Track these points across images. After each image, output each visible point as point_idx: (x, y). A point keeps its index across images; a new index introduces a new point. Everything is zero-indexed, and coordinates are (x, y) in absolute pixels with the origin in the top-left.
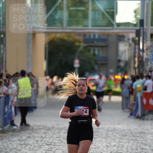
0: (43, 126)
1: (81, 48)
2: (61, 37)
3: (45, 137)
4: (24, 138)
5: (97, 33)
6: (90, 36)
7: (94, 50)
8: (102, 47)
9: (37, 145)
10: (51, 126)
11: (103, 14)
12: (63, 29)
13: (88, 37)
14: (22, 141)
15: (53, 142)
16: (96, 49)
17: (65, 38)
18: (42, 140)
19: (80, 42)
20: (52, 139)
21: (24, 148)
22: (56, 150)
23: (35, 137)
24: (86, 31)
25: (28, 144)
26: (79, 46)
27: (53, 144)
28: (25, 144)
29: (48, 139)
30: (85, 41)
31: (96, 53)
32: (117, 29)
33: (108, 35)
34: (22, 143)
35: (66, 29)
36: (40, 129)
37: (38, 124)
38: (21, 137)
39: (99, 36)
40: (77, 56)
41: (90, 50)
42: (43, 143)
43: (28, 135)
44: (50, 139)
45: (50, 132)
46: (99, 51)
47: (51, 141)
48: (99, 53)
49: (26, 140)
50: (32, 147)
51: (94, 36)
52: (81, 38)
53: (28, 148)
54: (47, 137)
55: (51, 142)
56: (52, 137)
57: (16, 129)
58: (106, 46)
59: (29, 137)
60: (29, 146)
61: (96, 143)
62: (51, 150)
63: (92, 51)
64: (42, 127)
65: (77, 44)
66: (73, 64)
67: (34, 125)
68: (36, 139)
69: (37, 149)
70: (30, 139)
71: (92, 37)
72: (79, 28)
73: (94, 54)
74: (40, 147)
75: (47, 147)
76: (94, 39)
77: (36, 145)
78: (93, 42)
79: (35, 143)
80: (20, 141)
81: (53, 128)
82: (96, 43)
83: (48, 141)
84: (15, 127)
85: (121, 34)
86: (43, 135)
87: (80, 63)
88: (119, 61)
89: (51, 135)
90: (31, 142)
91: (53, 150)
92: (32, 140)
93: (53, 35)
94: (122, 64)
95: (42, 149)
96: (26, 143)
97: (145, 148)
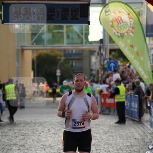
0: (24, 121)
1: (62, 61)
2: (46, 53)
3: (23, 129)
4: (6, 130)
5: (71, 49)
6: (69, 51)
7: (72, 62)
8: (78, 59)
9: (15, 136)
10: (30, 121)
11: (78, 35)
12: (44, 46)
13: (67, 52)
14: (4, 133)
15: (27, 134)
16: (74, 61)
17: (50, 54)
18: (19, 132)
19: (61, 56)
20: (27, 131)
21: (4, 138)
22: (28, 139)
23: (15, 130)
24: (62, 48)
25: (8, 135)
26: (60, 59)
27: (27, 135)
28: (5, 135)
29: (24, 131)
30: (65, 55)
31: (74, 64)
32: (85, 46)
33: (83, 50)
34: (4, 134)
35: (47, 46)
36: (21, 123)
37: (21, 119)
38: (5, 130)
39: (76, 51)
40: (58, 67)
41: (69, 62)
42: (19, 134)
43: (10, 128)
44: (25, 131)
45: (27, 126)
46: (76, 62)
47: (26, 132)
48: (76, 65)
49: (7, 132)
50: (10, 137)
51: (72, 51)
52: (62, 53)
53: (7, 138)
54: (24, 129)
55: (25, 134)
56: (27, 129)
57: (2, 124)
58: (82, 59)
59: (10, 130)
60: (8, 137)
61: (60, 133)
62: (24, 140)
63: (71, 63)
64: (22, 122)
65: (59, 58)
66: (55, 73)
67: (17, 121)
68: (15, 131)
69: (14, 139)
70: (10, 131)
71: (70, 52)
72: (57, 46)
73: (72, 65)
74: (16, 137)
75: (21, 137)
76: (72, 54)
77: (13, 136)
78: (71, 56)
79: (14, 134)
80: (2, 133)
81: (31, 122)
82: (73, 57)
83: (23, 133)
84: (2, 123)
85: (93, 50)
86: (22, 128)
87: (61, 73)
88: (92, 70)
89: (28, 128)
90: (10, 134)
91: (26, 139)
92: (12, 132)
93: (41, 51)
94: (94, 72)
95: (17, 139)
96: (7, 134)
97: (96, 136)
